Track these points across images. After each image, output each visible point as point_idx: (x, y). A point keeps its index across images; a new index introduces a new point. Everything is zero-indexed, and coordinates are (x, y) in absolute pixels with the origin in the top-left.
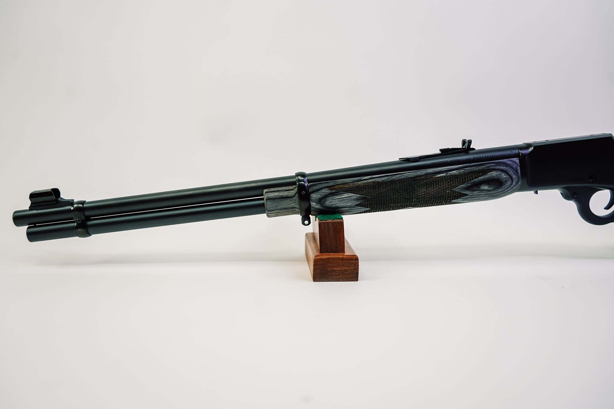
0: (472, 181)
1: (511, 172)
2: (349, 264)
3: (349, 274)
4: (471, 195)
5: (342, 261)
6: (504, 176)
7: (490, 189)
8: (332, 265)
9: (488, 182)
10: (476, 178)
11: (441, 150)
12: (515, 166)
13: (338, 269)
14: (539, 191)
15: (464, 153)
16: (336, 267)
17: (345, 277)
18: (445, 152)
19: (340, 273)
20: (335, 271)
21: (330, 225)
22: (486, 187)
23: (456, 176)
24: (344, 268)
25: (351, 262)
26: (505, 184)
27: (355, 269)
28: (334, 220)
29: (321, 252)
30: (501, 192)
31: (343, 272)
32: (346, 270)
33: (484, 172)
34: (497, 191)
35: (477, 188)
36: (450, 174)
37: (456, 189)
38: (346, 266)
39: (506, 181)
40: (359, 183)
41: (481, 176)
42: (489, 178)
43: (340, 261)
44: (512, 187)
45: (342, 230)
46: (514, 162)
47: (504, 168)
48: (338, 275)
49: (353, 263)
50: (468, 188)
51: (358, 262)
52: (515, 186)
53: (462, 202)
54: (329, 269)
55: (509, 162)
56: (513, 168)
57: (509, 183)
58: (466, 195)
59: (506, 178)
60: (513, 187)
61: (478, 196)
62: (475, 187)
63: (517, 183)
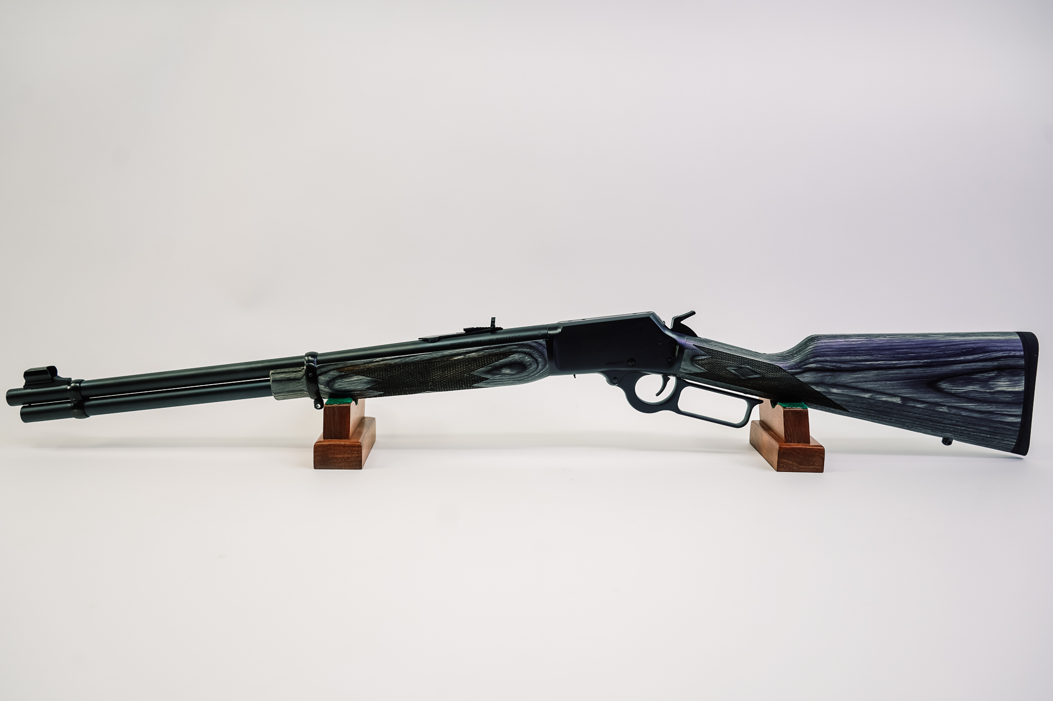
0: (492, 364)
1: (536, 355)
2: (351, 451)
3: (352, 461)
4: (493, 380)
5: (344, 448)
6: (527, 359)
7: (512, 373)
8: (333, 451)
9: (510, 365)
10: (496, 361)
11: (465, 330)
12: (541, 348)
13: (340, 456)
14: (577, 375)
15: (489, 333)
16: (337, 454)
17: (347, 464)
18: (470, 332)
19: (342, 460)
20: (336, 458)
21: (336, 410)
22: (508, 371)
23: (474, 359)
24: (346, 456)
25: (354, 449)
26: (529, 368)
27: (358, 457)
28: (340, 404)
29: (324, 438)
30: (526, 376)
31: (345, 460)
32: (349, 458)
33: (506, 355)
34: (522, 376)
35: (498, 372)
36: (469, 356)
37: (475, 373)
38: (348, 453)
39: (530, 365)
40: (370, 365)
41: (502, 359)
42: (511, 361)
43: (342, 448)
44: (538, 371)
45: (348, 415)
46: (540, 344)
47: (528, 350)
48: (340, 462)
49: (356, 451)
50: (488, 372)
51: (361, 450)
52: (542, 370)
53: (484, 386)
54: (330, 456)
55: (534, 344)
56: (538, 351)
57: (534, 366)
58: (488, 379)
59: (530, 361)
60: (540, 371)
61: (500, 380)
62: (496, 370)
63: (544, 366)
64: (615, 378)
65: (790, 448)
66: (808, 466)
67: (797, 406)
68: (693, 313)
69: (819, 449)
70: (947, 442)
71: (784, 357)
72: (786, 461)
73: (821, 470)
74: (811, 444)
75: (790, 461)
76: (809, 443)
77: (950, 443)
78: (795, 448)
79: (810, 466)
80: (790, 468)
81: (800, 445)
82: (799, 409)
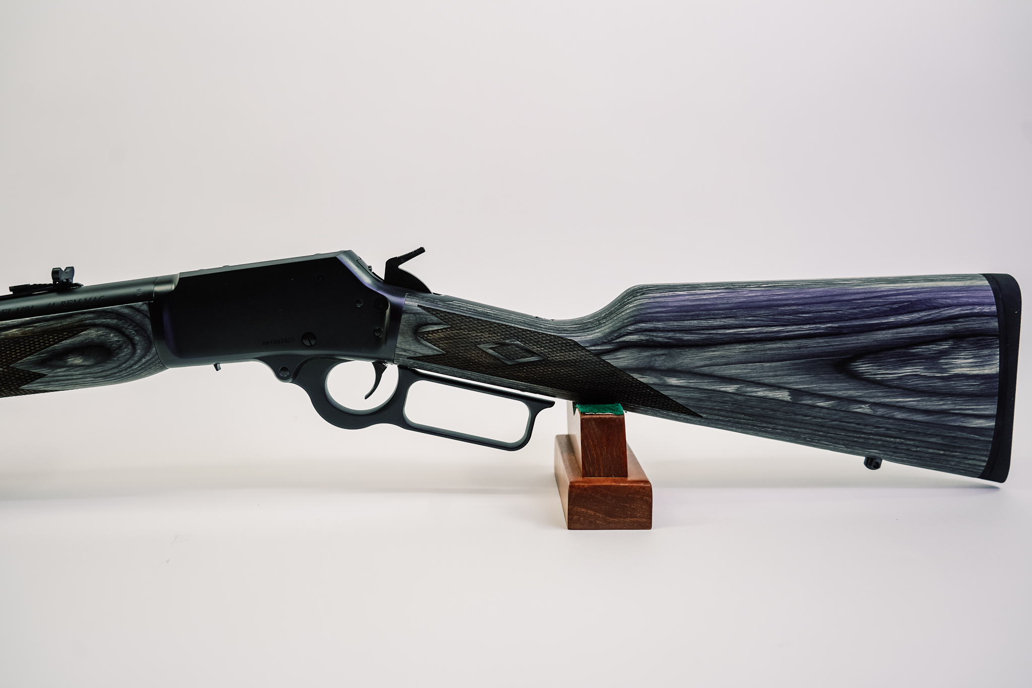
0: (49, 349)
1: (131, 331)
4: (54, 376)
6: (113, 337)
7: (87, 363)
9: (83, 349)
10: (56, 343)
11: (11, 289)
12: (138, 317)
14: (222, 365)
18: (20, 291)
22: (78, 361)
23: (15, 340)
26: (118, 354)
30: (113, 368)
33: (74, 330)
34: (106, 368)
35: (60, 363)
36: (6, 335)
37: (18, 365)
39: (120, 348)
41: (66, 339)
42: (82, 342)
44: (136, 359)
46: (137, 310)
47: (115, 321)
50: (42, 363)
52: (143, 356)
53: (42, 388)
55: (126, 311)
56: (133, 322)
57: (127, 351)
58: (43, 376)
59: (119, 341)
60: (140, 360)
61: (69, 377)
62: (57, 359)
63: (147, 350)
64: (284, 369)
65: (589, 487)
66: (624, 518)
67: (605, 410)
68: (421, 251)
69: (641, 487)
70: (873, 463)
71: (583, 325)
72: (583, 510)
73: (646, 524)
74: (629, 479)
75: (591, 510)
76: (626, 476)
77: (877, 466)
78: (599, 486)
79: (627, 517)
80: (591, 522)
81: (607, 481)
82: (609, 414)
